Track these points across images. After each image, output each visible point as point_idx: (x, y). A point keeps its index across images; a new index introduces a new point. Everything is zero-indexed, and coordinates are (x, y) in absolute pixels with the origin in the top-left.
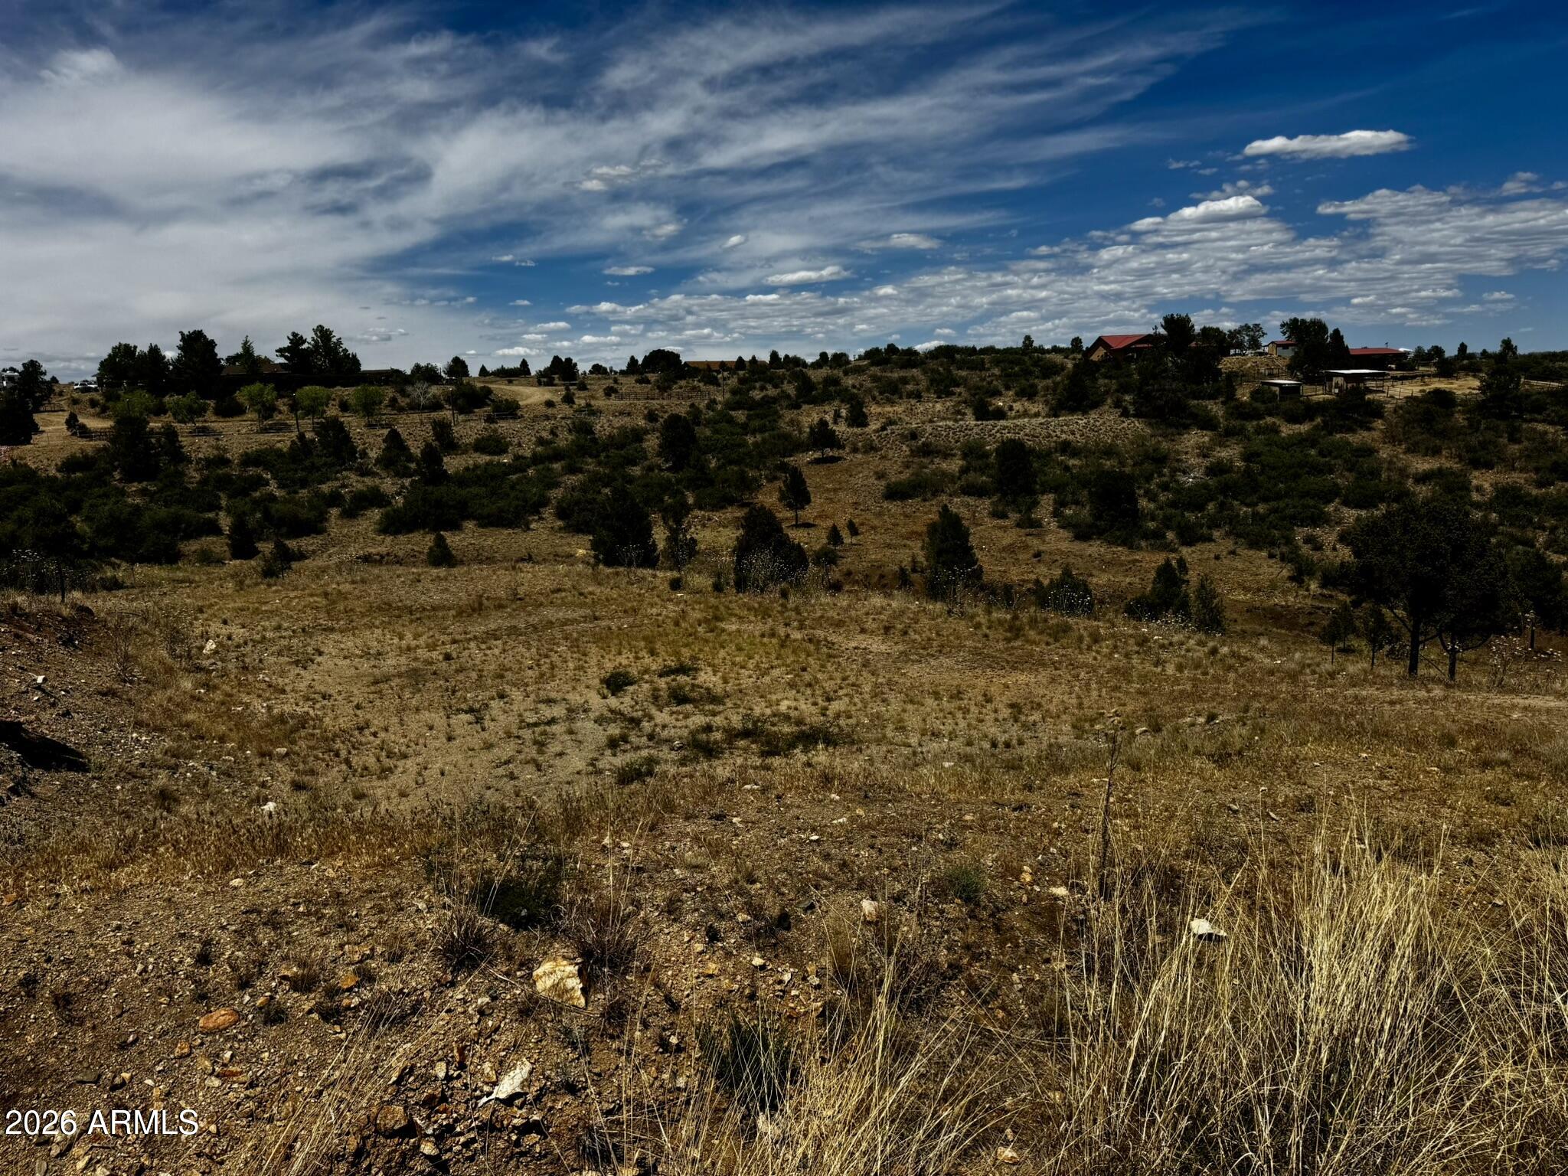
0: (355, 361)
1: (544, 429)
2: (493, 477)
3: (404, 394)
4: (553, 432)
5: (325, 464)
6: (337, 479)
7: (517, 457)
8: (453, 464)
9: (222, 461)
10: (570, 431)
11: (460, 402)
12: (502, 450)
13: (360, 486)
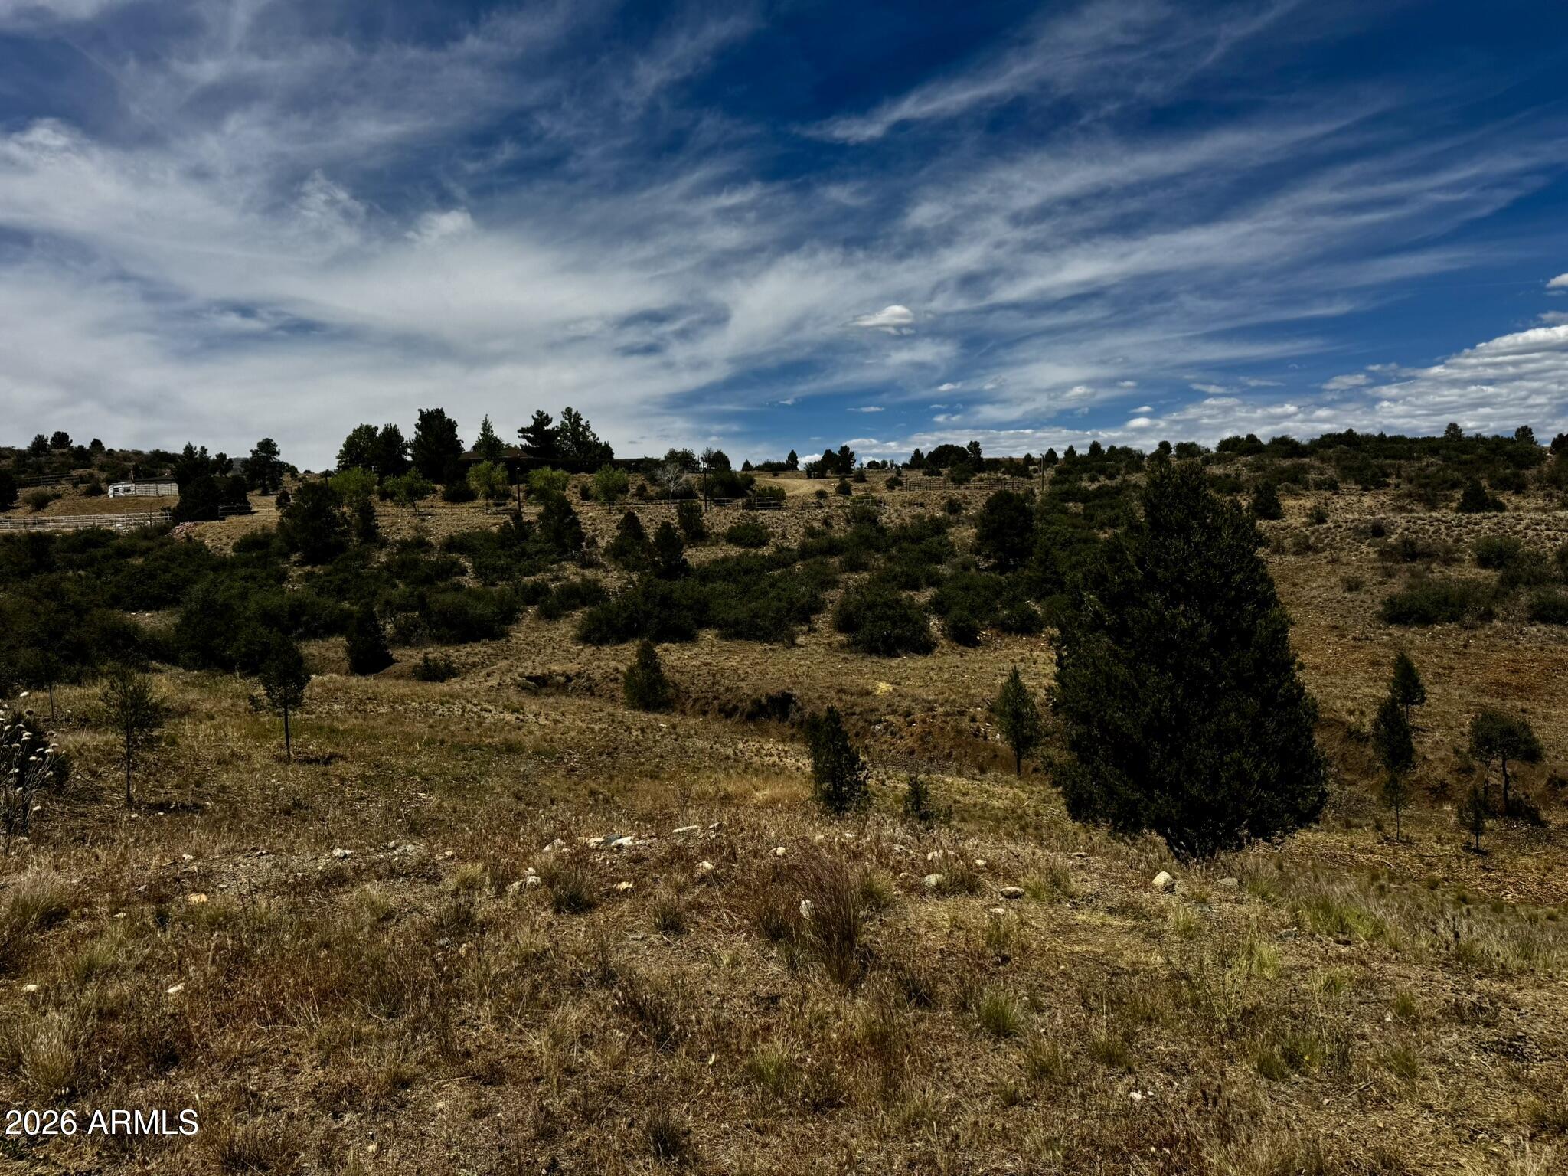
0: (607, 450)
1: (815, 518)
2: (748, 571)
3: (654, 481)
4: (826, 522)
5: (540, 551)
6: (550, 571)
7: (780, 549)
8: (695, 556)
9: (421, 544)
10: (848, 521)
11: (716, 490)
12: (764, 543)
13: (578, 580)
